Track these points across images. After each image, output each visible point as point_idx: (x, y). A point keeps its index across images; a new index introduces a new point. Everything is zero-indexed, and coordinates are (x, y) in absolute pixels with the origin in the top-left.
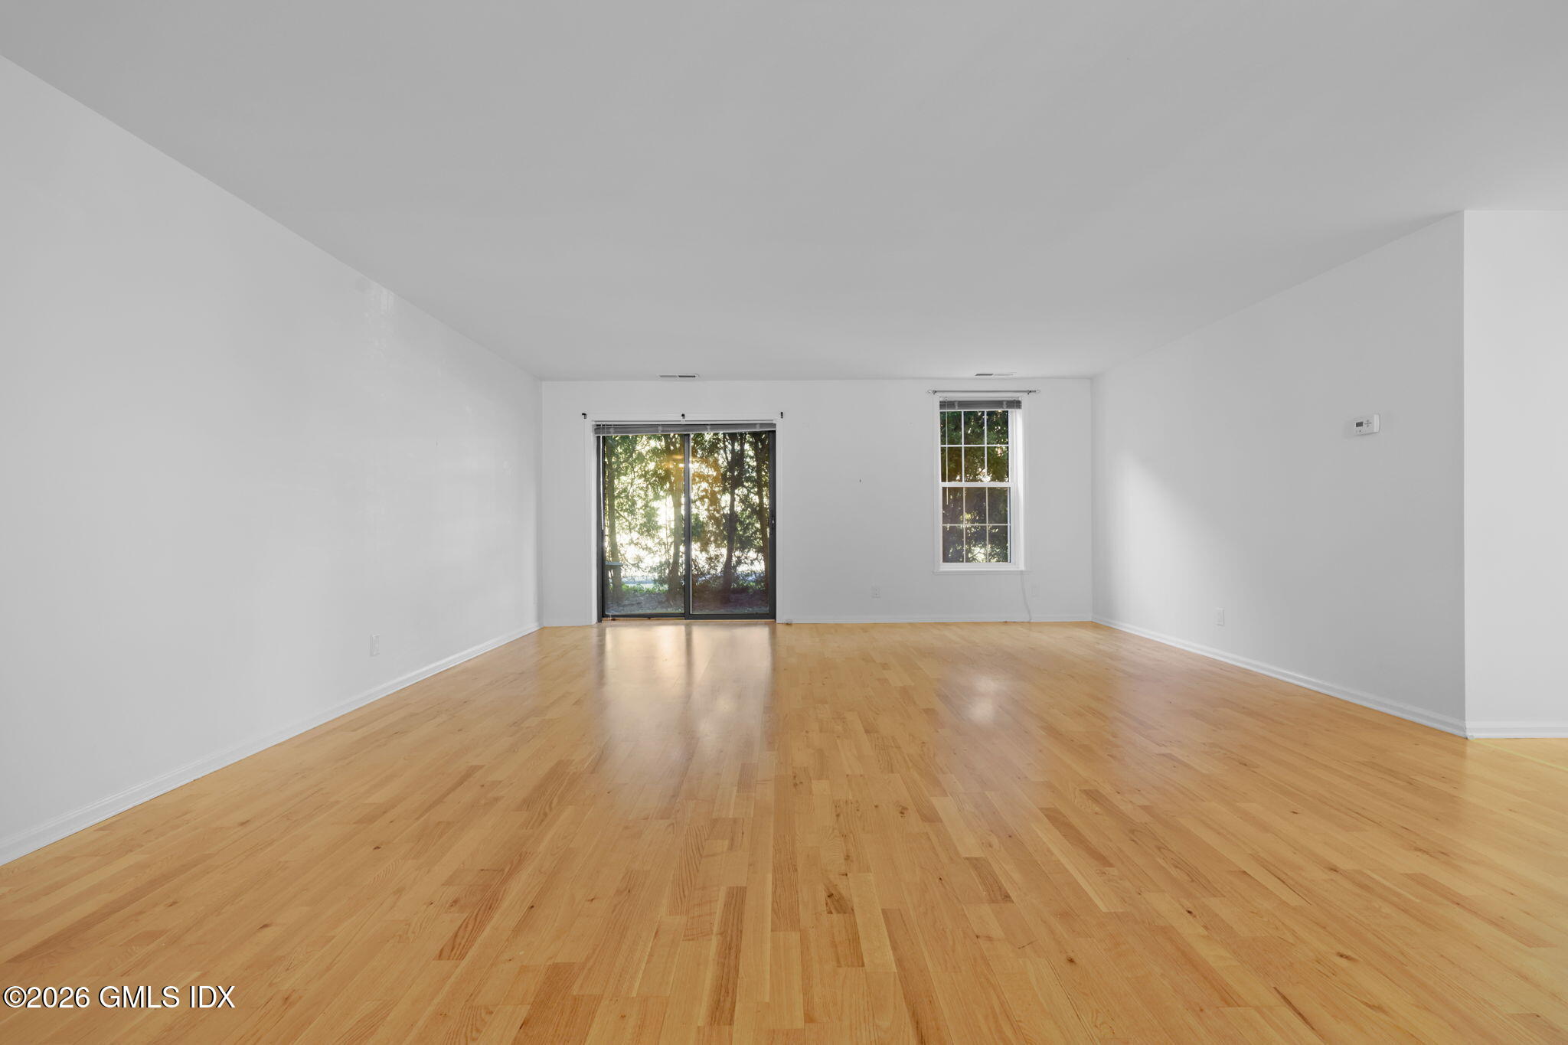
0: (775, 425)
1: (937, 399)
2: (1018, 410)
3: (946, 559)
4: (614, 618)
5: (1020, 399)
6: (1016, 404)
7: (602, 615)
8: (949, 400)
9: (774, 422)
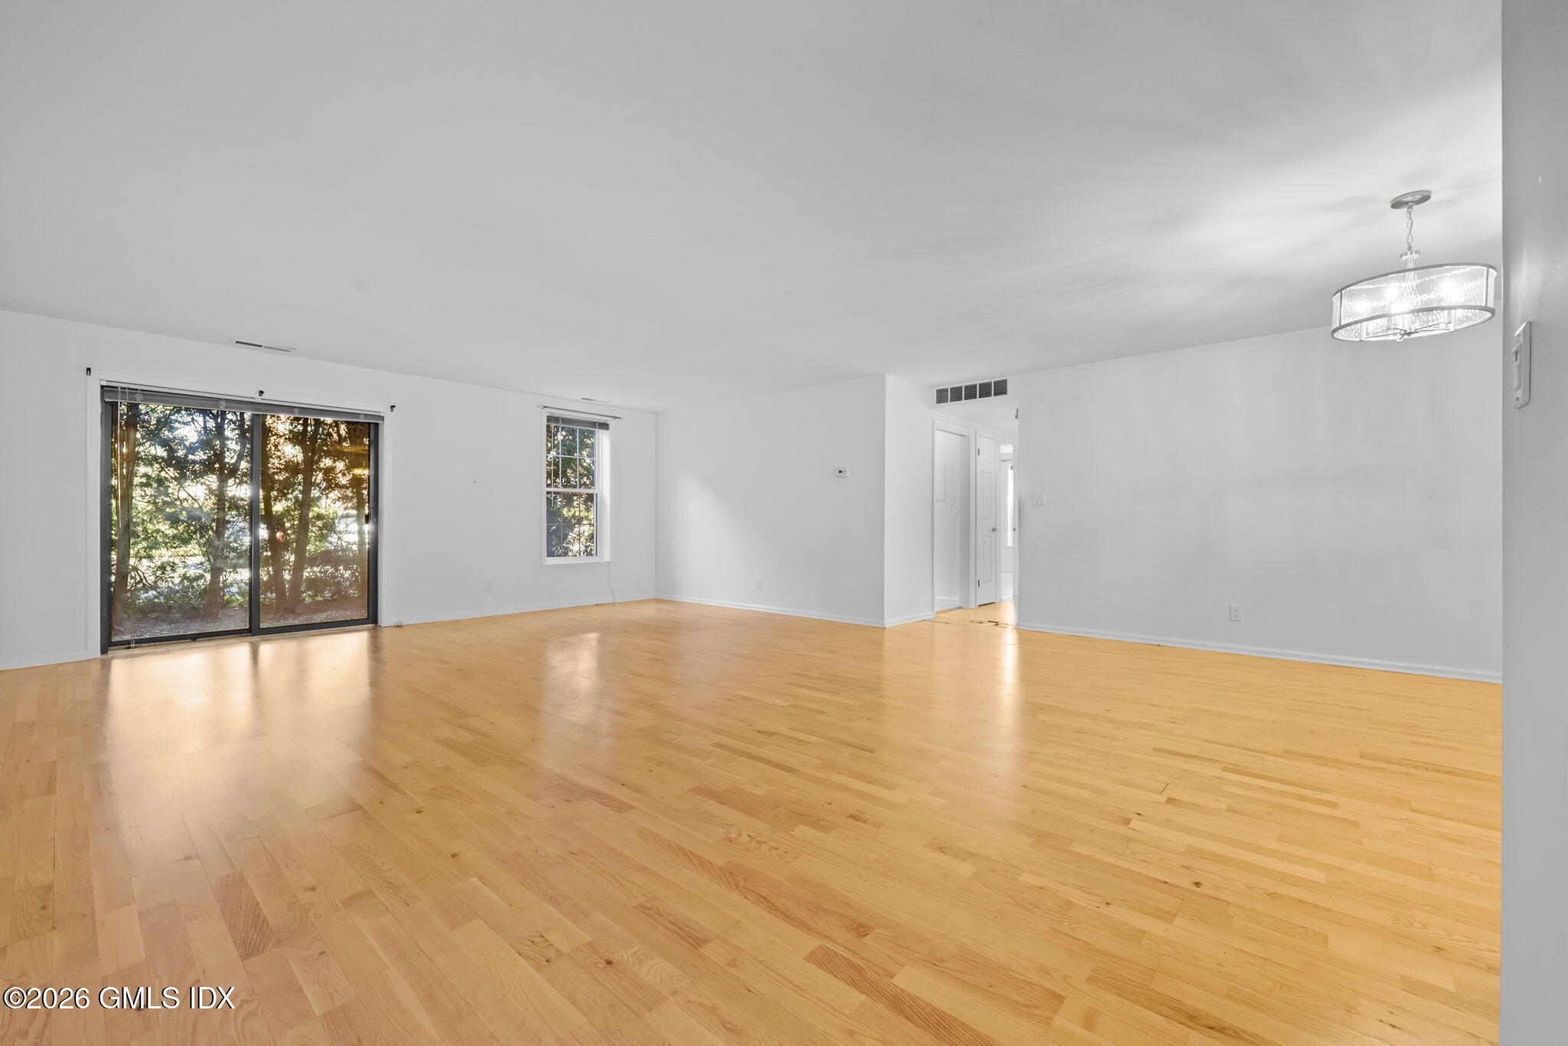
0: (383, 417)
1: (546, 413)
2: (606, 431)
3: (550, 554)
4: (127, 644)
5: (608, 422)
6: (604, 426)
7: (108, 644)
8: (555, 415)
9: (382, 415)
